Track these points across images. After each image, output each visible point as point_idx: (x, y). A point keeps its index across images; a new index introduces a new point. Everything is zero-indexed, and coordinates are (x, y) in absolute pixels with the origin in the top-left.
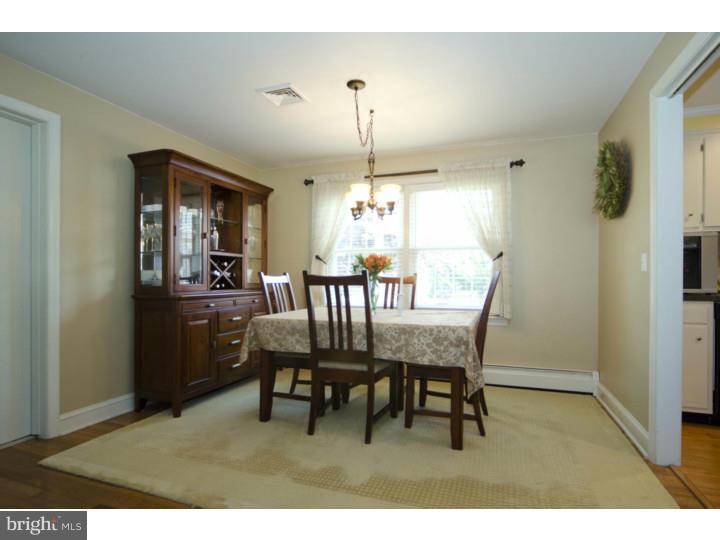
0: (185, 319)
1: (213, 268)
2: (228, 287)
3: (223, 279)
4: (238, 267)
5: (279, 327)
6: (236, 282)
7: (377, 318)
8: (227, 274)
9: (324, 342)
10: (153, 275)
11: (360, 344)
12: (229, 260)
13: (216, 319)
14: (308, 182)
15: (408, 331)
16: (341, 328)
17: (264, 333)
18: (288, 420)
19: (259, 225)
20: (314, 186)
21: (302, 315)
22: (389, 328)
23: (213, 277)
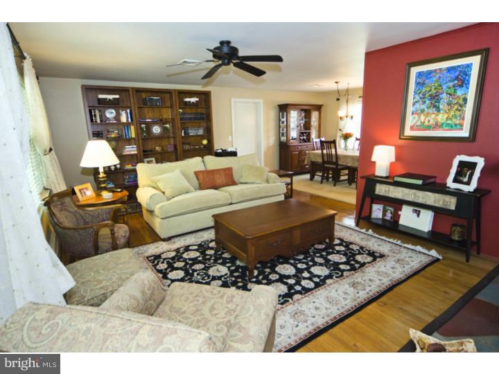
0: (292, 152)
1: (300, 136)
2: (305, 142)
3: (304, 139)
4: (309, 135)
5: (315, 154)
6: (308, 140)
7: (339, 153)
8: (305, 138)
9: (326, 160)
10: (284, 139)
11: (334, 160)
12: (306, 133)
13: (301, 152)
14: (338, 99)
15: (346, 157)
16: (330, 155)
17: (312, 156)
18: (317, 181)
19: (317, 119)
20: (340, 101)
21: (320, 151)
22: (342, 156)
23: (300, 139)
